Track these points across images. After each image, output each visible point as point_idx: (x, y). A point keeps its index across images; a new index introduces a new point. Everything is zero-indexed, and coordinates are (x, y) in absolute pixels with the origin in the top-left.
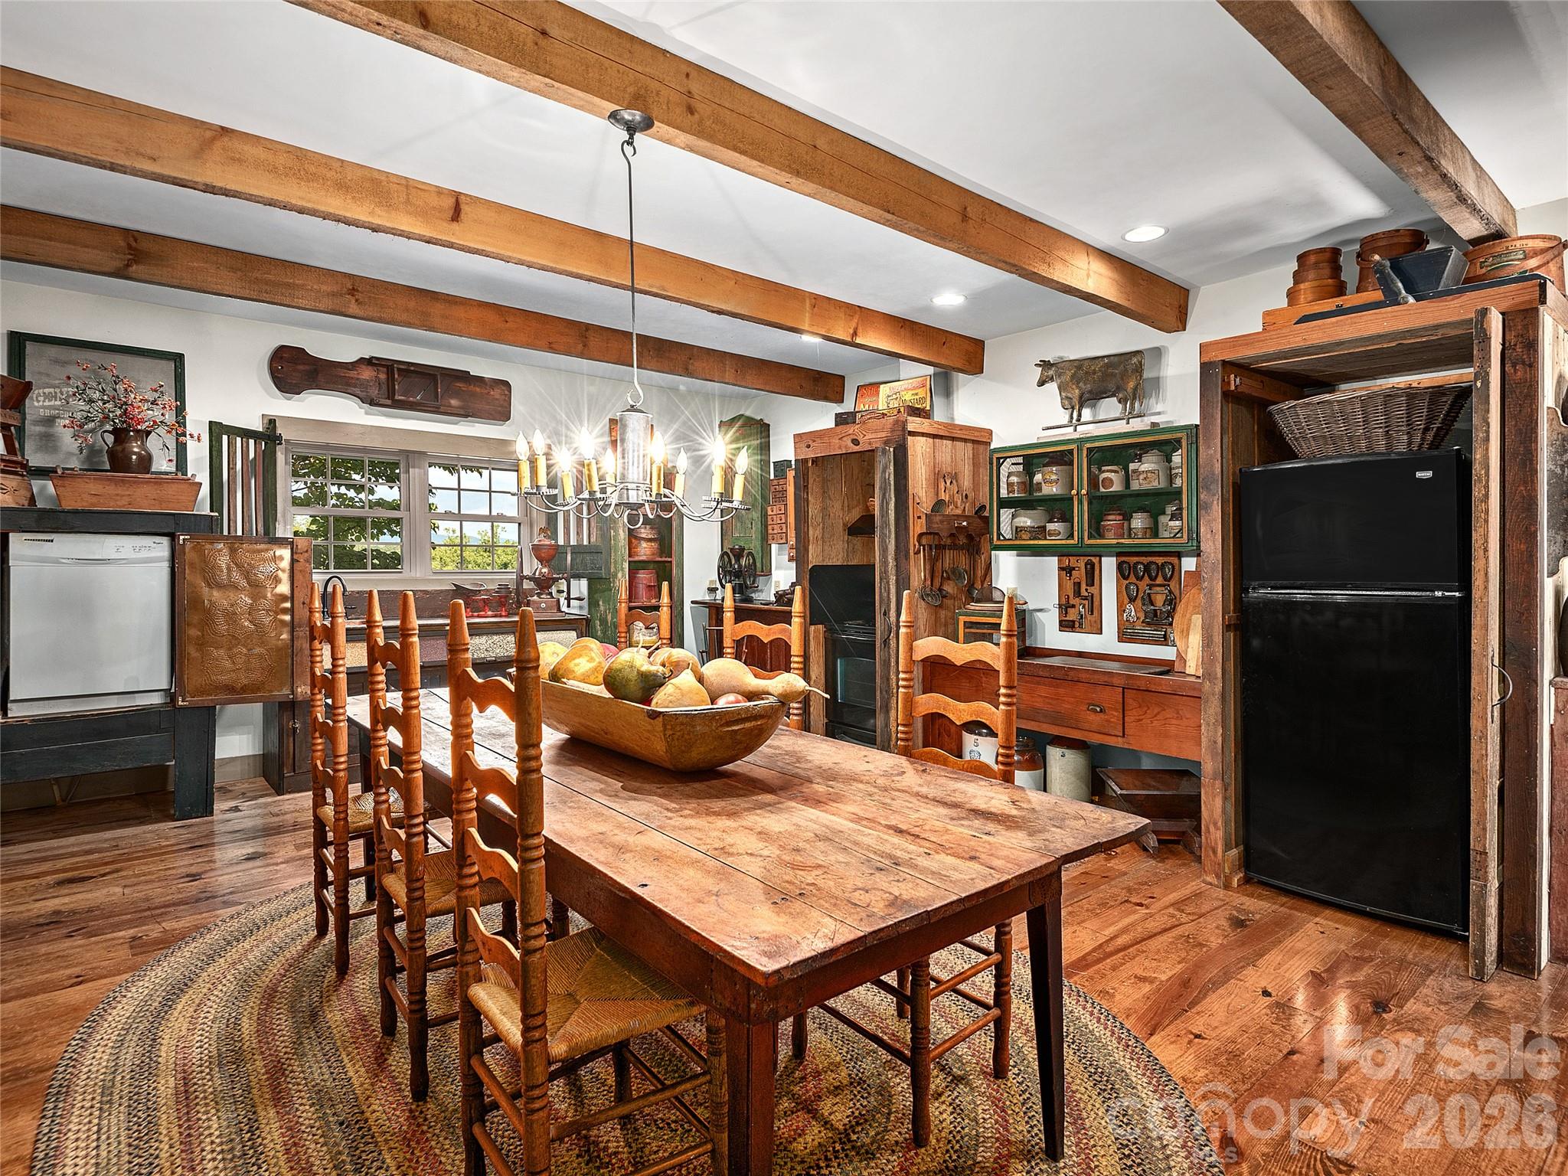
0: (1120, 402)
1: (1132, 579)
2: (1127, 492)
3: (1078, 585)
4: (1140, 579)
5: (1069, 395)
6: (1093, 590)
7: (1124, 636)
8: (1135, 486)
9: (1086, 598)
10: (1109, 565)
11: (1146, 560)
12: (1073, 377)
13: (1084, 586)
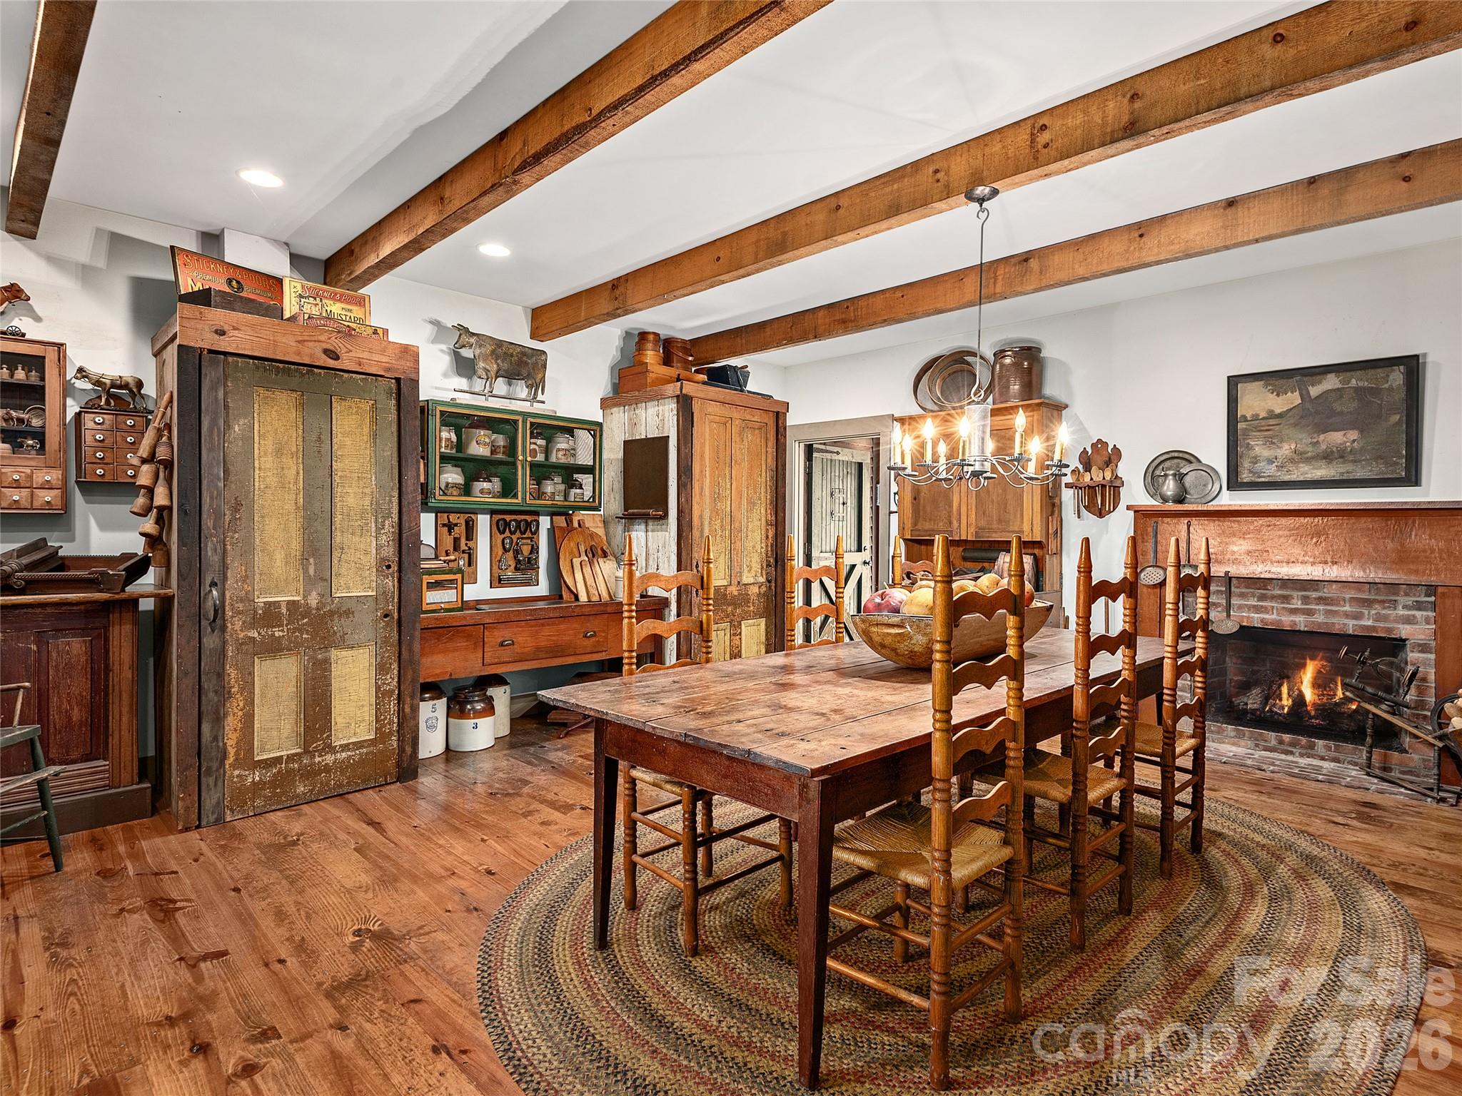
0: (527, 387)
1: (507, 533)
2: (546, 463)
3: (456, 541)
4: (514, 533)
5: (488, 367)
6: (471, 544)
7: (497, 581)
8: (553, 459)
9: (464, 552)
10: (483, 522)
11: (519, 517)
12: (493, 352)
13: (463, 541)
